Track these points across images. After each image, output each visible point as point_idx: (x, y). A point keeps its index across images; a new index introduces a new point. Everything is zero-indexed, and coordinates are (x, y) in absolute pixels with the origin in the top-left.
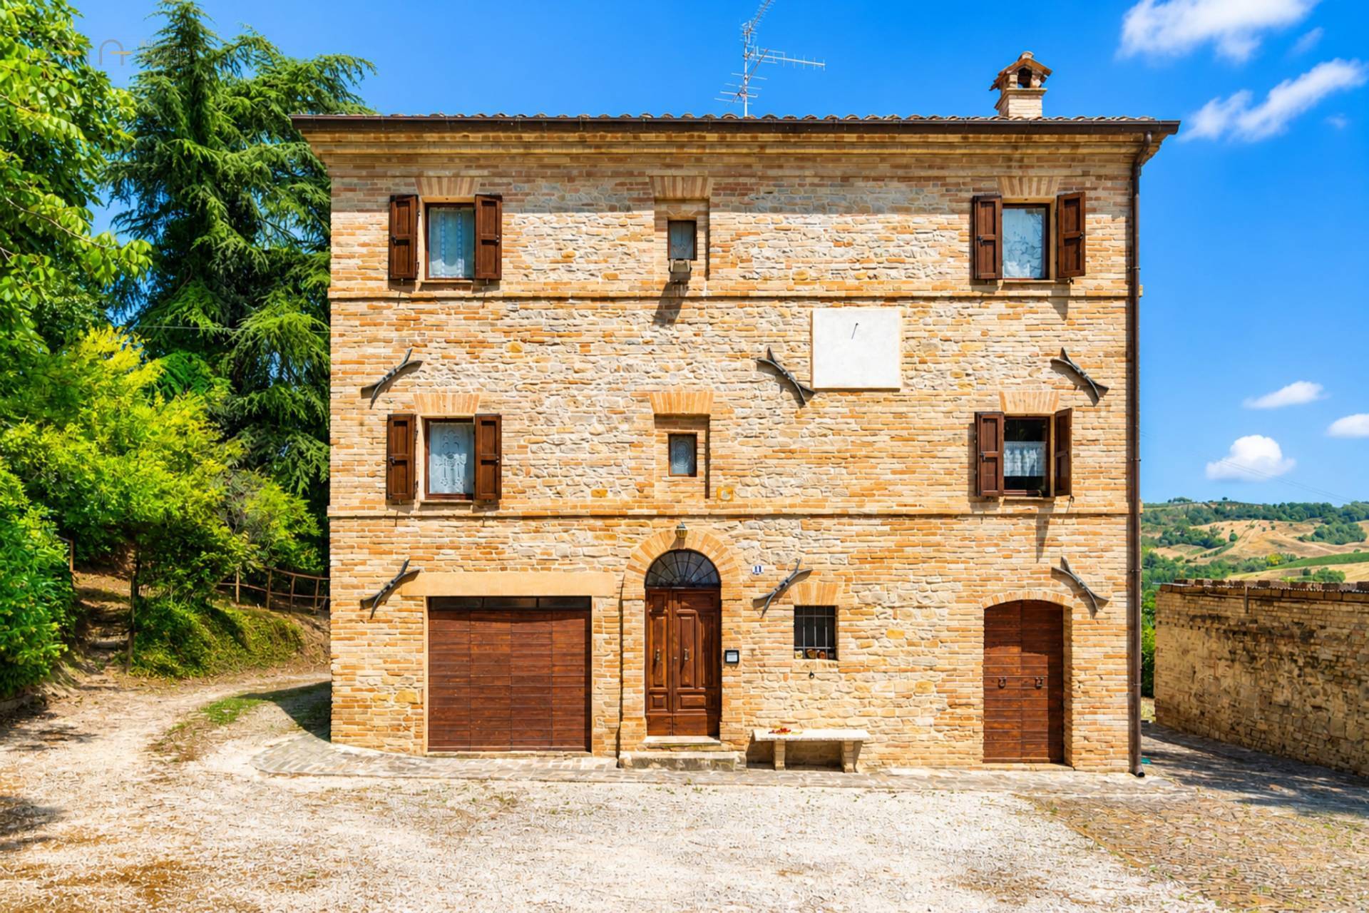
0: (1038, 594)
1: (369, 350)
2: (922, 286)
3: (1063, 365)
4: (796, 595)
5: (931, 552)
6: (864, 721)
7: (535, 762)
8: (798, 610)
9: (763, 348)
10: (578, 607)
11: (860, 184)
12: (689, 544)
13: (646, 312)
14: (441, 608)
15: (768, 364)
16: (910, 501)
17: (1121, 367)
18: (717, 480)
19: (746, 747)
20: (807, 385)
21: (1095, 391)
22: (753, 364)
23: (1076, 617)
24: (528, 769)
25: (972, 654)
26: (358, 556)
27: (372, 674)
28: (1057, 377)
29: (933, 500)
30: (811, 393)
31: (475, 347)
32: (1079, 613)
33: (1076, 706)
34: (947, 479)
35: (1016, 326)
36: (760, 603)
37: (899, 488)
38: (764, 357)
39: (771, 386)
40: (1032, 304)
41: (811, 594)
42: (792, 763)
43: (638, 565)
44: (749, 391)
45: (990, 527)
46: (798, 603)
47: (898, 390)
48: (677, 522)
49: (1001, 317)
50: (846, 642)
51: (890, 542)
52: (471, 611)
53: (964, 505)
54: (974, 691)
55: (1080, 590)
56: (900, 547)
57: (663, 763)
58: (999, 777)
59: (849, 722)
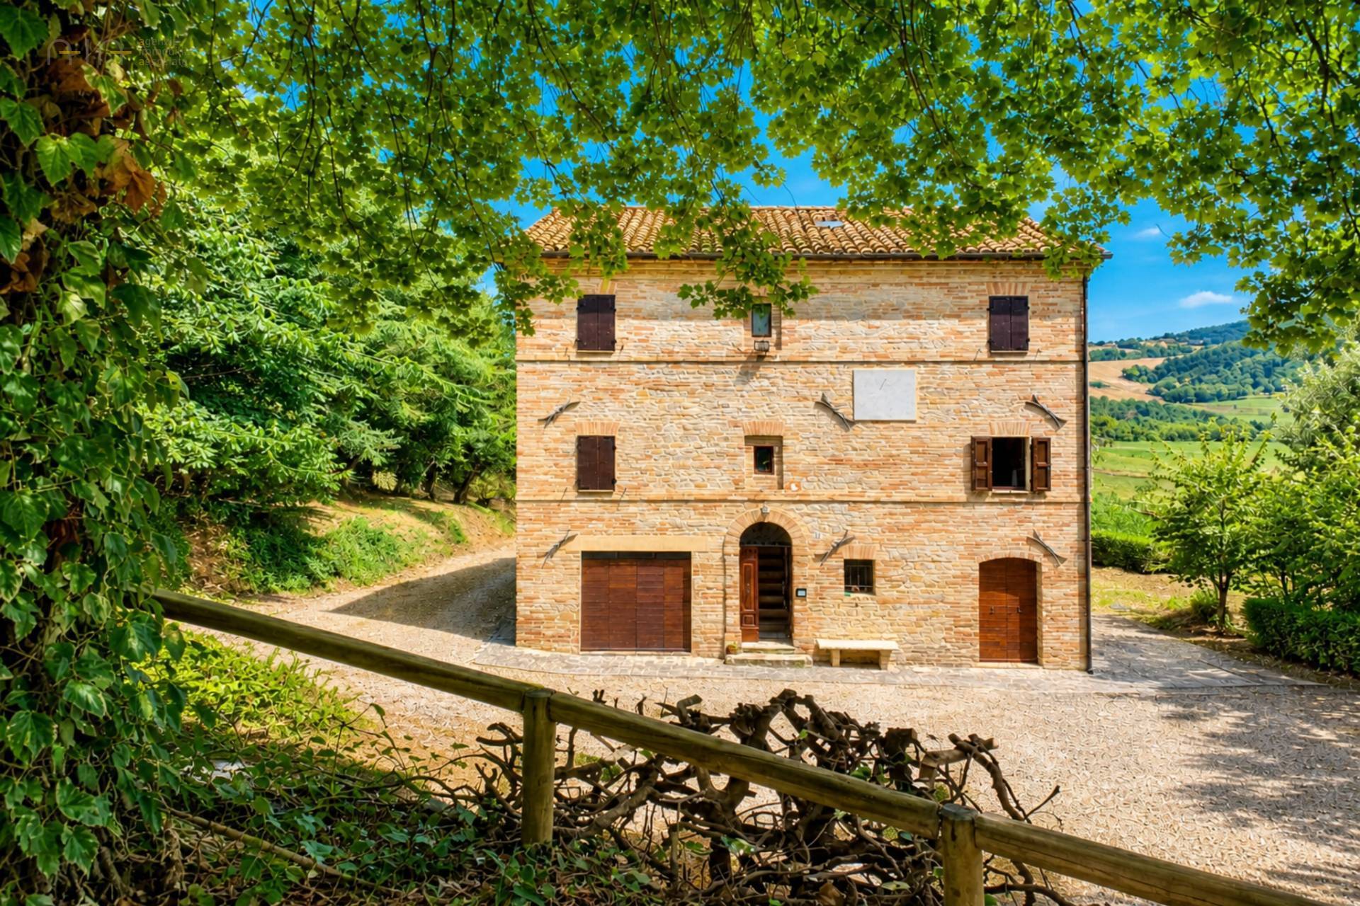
0: (1016, 554)
1: (543, 394)
2: (933, 353)
3: (1033, 404)
4: (845, 553)
5: (940, 526)
6: (895, 635)
7: (654, 659)
8: (847, 562)
9: (820, 393)
10: (682, 559)
11: (885, 287)
12: (769, 519)
13: (734, 370)
14: (591, 558)
15: (824, 405)
16: (923, 492)
17: (1074, 407)
18: (788, 477)
19: (811, 651)
20: (850, 418)
21: (1058, 422)
22: (812, 404)
23: (1044, 569)
24: (650, 663)
25: (971, 593)
26: (537, 526)
27: (543, 601)
28: (1030, 414)
29: (942, 493)
30: (853, 423)
31: (614, 393)
32: (1046, 567)
33: (1045, 628)
34: (953, 479)
35: (1001, 379)
36: (821, 558)
37: (915, 484)
38: (819, 399)
39: (825, 419)
40: (1012, 366)
41: (855, 552)
42: (844, 663)
43: (733, 531)
44: (811, 420)
45: (981, 510)
46: (848, 557)
47: (914, 422)
48: (761, 505)
49: (989, 374)
50: (879, 584)
51: (910, 519)
52: (609, 559)
53: (962, 496)
54: (972, 614)
55: (1049, 553)
56: (918, 523)
57: (755, 662)
58: (989, 674)
59: (885, 635)
